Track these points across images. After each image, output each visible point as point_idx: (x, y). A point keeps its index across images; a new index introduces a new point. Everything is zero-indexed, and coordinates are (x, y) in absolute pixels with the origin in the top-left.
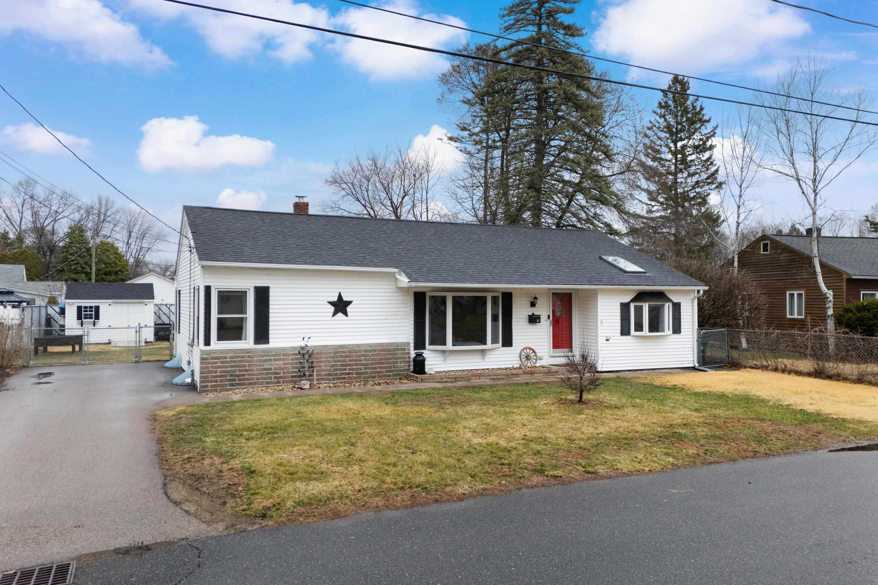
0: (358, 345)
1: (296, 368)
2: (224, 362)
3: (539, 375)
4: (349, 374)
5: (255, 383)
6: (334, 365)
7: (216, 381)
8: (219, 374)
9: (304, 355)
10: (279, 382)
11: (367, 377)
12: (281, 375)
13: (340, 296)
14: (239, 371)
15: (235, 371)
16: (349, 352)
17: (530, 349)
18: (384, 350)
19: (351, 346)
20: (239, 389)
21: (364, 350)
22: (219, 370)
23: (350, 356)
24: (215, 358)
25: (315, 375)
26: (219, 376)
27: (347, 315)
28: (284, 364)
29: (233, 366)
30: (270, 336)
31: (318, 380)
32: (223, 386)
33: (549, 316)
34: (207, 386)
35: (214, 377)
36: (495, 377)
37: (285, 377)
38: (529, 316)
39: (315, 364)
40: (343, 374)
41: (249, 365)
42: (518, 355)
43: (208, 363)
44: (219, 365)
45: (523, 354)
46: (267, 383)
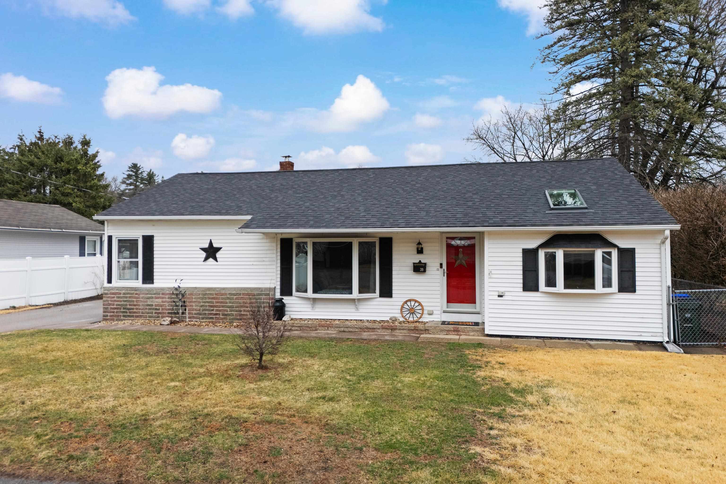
0: (224, 289)
1: (171, 305)
2: (119, 297)
3: (402, 331)
4: (216, 314)
5: (141, 316)
6: (203, 305)
7: (114, 312)
8: (115, 306)
9: (177, 295)
10: (158, 317)
11: (233, 319)
12: (160, 311)
13: (211, 244)
14: (130, 305)
15: (126, 305)
16: (216, 294)
17: (416, 301)
18: (248, 294)
19: (218, 289)
20: (129, 320)
21: (229, 294)
22: (116, 303)
23: (217, 298)
24: (113, 294)
25: (187, 314)
26: (115, 308)
27: (217, 261)
28: (163, 302)
29: (125, 301)
30: (155, 277)
31: (190, 318)
32: (118, 316)
33: (441, 265)
34: (107, 316)
35: (112, 308)
36: (346, 330)
37: (164, 313)
38: (414, 263)
39: (187, 304)
40: (211, 314)
41: (136, 301)
42: (400, 307)
43: (108, 297)
44: (115, 299)
45: (406, 306)
46: (150, 317)
